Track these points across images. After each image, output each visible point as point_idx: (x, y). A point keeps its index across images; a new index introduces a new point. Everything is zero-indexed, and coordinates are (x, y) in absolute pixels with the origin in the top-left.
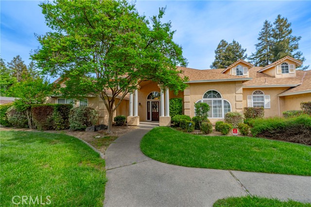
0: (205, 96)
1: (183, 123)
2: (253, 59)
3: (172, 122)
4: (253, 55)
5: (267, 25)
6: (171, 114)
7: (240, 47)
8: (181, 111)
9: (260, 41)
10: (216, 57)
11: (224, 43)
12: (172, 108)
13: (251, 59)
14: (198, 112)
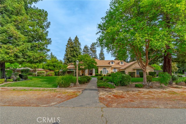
0: (103, 69)
1: (98, 75)
3: (95, 75)
14: (100, 73)
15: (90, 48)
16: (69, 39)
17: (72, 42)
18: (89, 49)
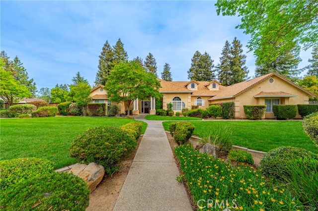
0: (173, 100)
1: (162, 113)
2: (219, 68)
3: (156, 113)
4: (219, 65)
5: (227, 44)
6: (156, 109)
7: (210, 58)
8: (162, 107)
9: (222, 56)
10: (192, 64)
11: (197, 54)
12: (156, 106)
13: (217, 68)
14: (168, 107)
15: (145, 62)
16: (105, 45)
17: (111, 51)
18: (143, 63)
